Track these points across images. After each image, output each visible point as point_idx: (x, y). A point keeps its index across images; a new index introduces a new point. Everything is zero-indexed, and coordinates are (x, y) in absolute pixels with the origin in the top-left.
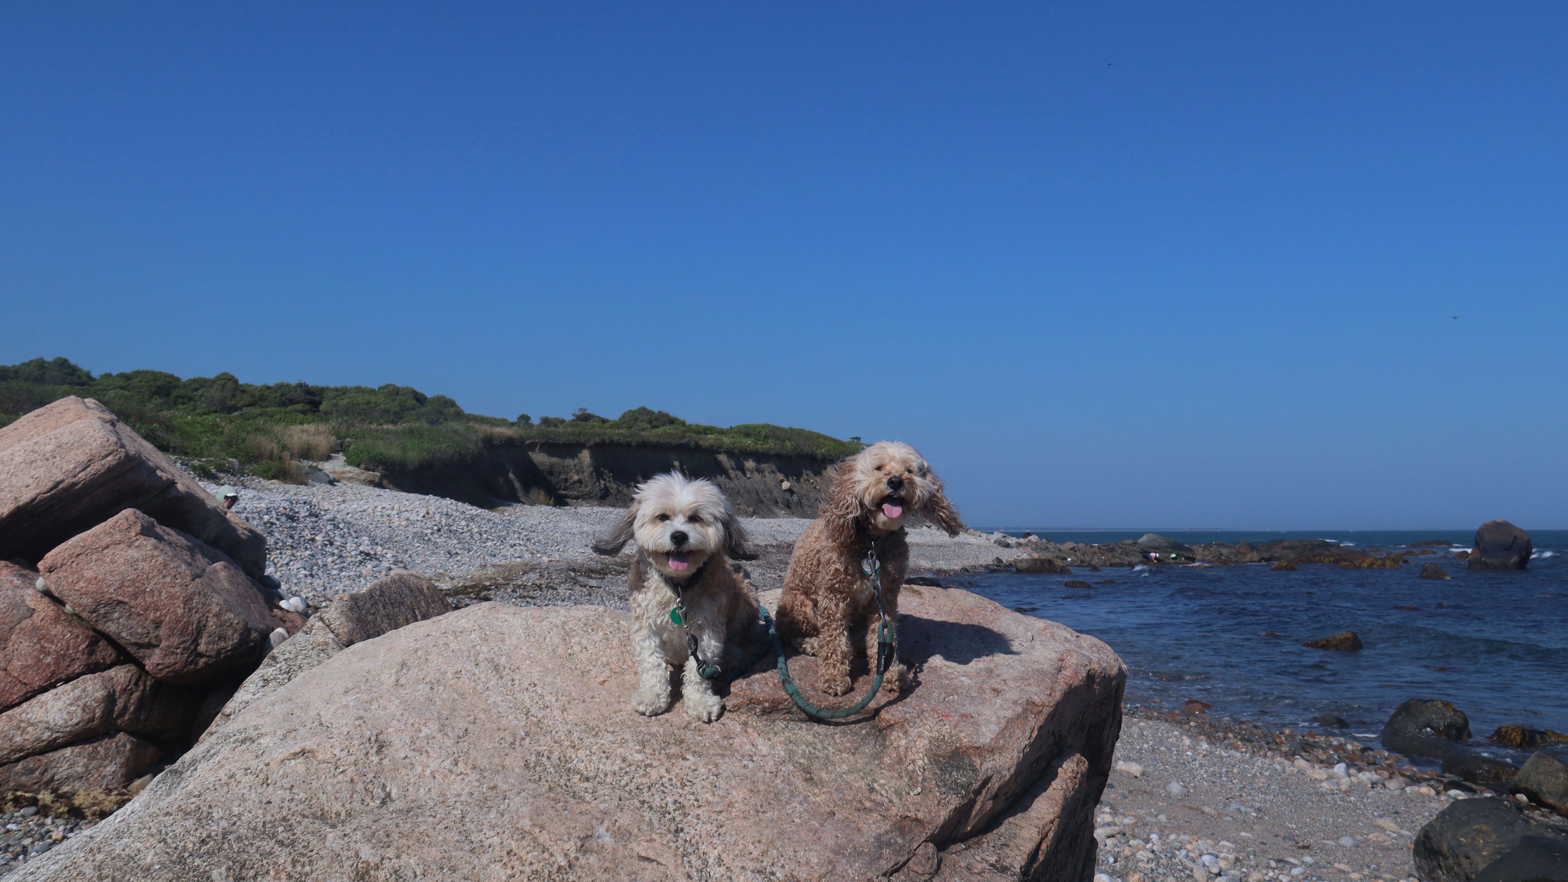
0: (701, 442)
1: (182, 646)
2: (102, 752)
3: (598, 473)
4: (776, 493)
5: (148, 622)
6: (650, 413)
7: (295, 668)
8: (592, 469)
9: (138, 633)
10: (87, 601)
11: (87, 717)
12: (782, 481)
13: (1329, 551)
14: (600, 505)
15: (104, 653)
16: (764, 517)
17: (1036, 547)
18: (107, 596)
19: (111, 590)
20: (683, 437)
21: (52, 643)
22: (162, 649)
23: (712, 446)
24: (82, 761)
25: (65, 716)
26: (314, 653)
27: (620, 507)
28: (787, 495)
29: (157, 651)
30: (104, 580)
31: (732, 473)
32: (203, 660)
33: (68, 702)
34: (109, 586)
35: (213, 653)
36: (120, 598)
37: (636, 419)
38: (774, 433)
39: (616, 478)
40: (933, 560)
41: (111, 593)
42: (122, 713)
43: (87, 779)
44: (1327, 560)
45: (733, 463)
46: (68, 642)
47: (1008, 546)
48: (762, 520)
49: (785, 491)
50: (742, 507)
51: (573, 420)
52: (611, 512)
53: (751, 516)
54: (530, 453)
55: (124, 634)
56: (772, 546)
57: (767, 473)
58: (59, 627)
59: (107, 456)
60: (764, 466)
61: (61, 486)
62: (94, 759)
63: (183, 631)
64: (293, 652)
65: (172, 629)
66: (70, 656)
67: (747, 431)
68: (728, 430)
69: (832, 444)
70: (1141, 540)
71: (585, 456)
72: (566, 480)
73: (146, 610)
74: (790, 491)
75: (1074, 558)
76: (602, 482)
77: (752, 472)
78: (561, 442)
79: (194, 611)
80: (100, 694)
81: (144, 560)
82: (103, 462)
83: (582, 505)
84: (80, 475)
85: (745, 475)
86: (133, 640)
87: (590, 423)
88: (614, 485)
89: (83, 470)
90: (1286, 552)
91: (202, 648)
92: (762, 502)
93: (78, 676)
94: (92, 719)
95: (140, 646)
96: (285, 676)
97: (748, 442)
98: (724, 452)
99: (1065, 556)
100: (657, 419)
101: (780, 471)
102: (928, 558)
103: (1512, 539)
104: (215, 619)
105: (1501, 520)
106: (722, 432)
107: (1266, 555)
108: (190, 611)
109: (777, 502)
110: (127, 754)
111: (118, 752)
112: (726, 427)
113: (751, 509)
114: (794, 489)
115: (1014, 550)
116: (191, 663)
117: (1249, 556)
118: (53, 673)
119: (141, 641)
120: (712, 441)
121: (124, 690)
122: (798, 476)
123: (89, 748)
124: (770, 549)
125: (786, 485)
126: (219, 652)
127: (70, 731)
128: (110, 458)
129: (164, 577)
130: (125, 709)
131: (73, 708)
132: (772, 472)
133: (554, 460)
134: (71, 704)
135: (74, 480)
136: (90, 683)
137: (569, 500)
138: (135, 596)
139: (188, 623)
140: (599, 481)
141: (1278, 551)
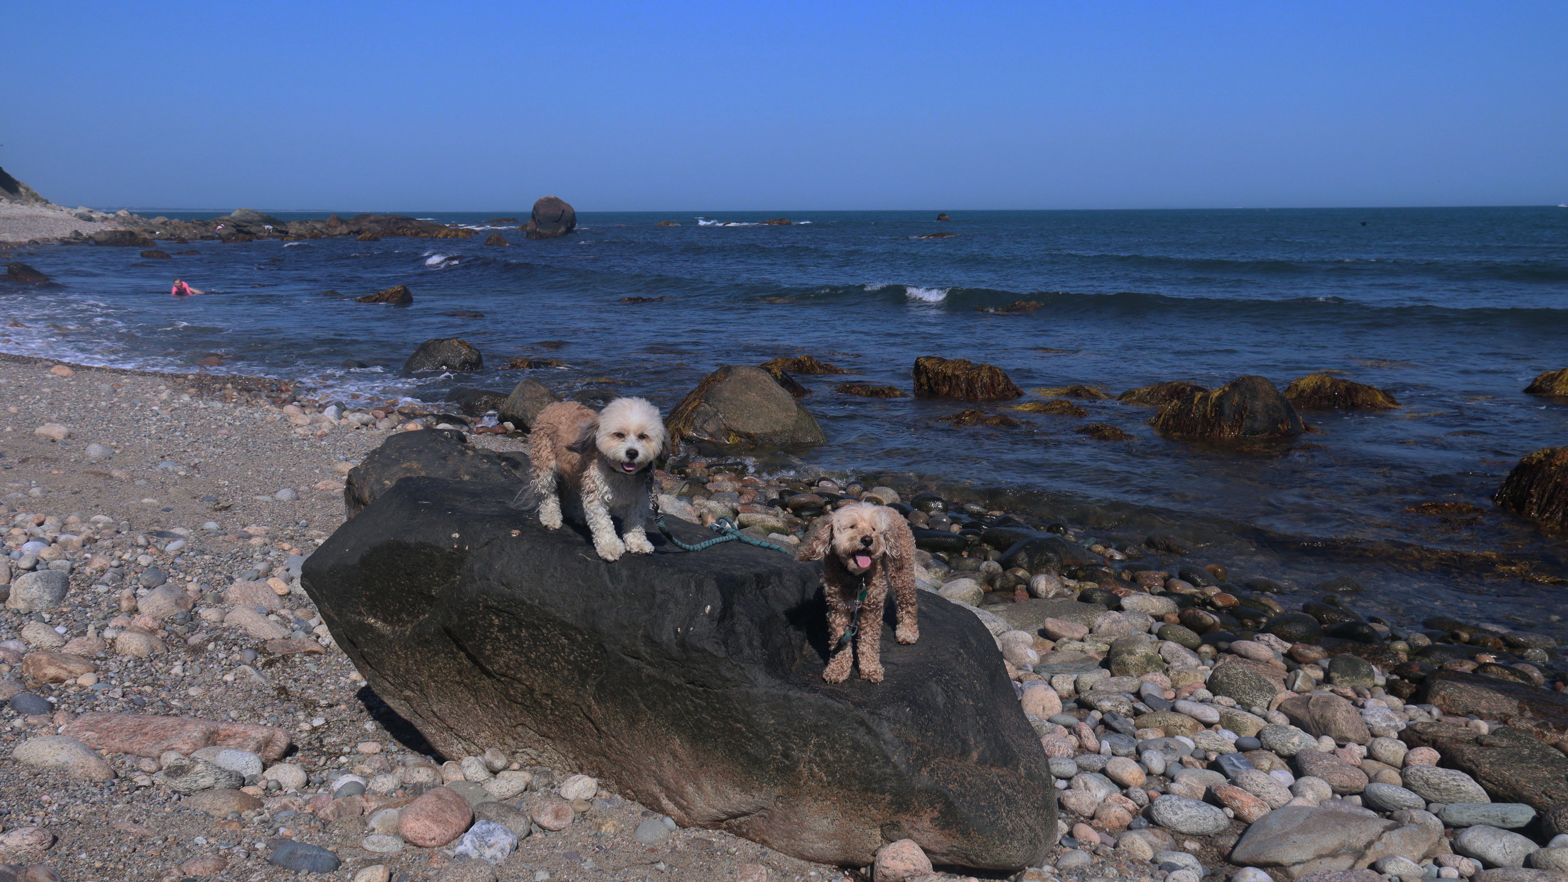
17: (123, 221)
44: (409, 232)
47: (91, 219)
75: (163, 231)
90: (372, 225)
99: (154, 229)
103: (562, 213)
105: (552, 197)
107: (355, 228)
115: (98, 223)
117: (339, 229)
141: (365, 224)
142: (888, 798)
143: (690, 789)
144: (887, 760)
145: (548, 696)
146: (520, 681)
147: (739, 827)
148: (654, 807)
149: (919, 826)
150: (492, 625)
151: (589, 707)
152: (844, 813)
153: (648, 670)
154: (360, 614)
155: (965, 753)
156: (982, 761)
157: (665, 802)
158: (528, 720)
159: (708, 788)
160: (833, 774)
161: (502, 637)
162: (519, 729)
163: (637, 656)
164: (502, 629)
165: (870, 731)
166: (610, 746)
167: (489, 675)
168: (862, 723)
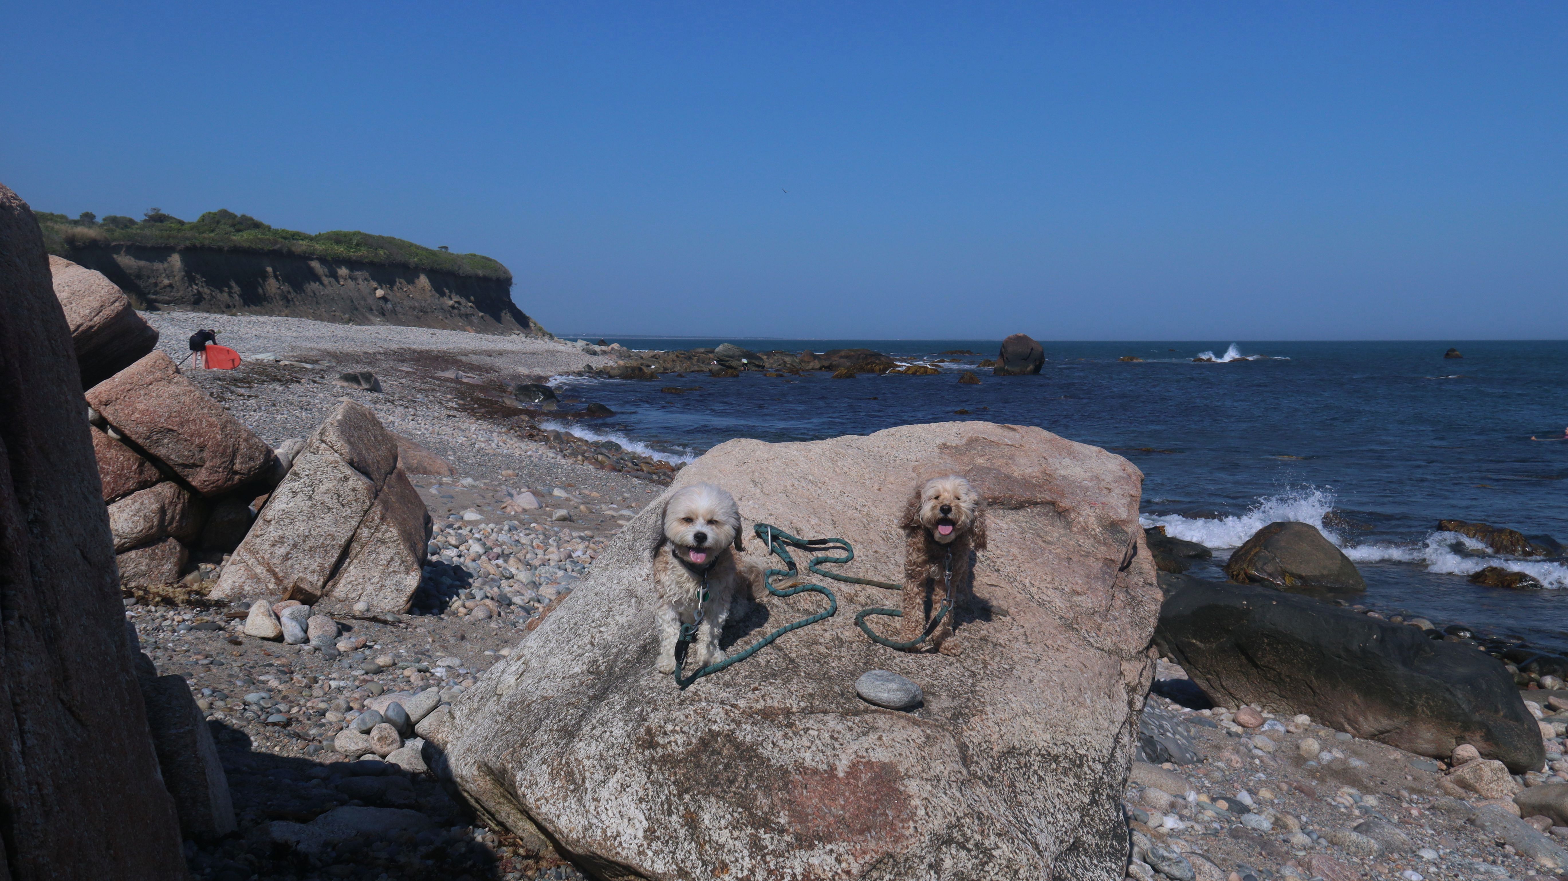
0: (293, 249)
1: (223, 466)
2: (160, 554)
3: (190, 278)
4: (370, 301)
5: (193, 446)
6: (232, 216)
7: (317, 482)
8: (183, 273)
9: (184, 456)
10: (142, 429)
11: (148, 525)
12: (376, 289)
13: (880, 360)
14: (193, 310)
15: (150, 472)
16: (360, 325)
17: (621, 356)
18: (160, 425)
19: (162, 420)
20: (276, 242)
21: (109, 464)
22: (207, 469)
23: (305, 253)
24: (145, 561)
25: (131, 525)
26: (329, 469)
27: (215, 312)
28: (381, 303)
29: (203, 470)
30: (155, 411)
31: (326, 280)
32: (237, 477)
33: (131, 513)
34: (160, 417)
35: (246, 471)
36: (170, 427)
37: (218, 222)
38: (366, 240)
39: (208, 283)
40: (529, 367)
41: (162, 423)
42: (171, 523)
43: (149, 576)
44: (877, 368)
45: (326, 270)
46: (122, 464)
47: (594, 353)
48: (359, 327)
49: (379, 298)
50: (337, 314)
51: (145, 221)
52: (207, 318)
53: (348, 322)
54: (115, 256)
55: (173, 457)
56: (380, 353)
57: (360, 281)
58: (112, 451)
59: (115, 302)
60: (358, 273)
61: (81, 329)
62: (153, 559)
63: (223, 454)
64: (312, 469)
65: (214, 452)
66: (125, 475)
67: (338, 238)
68: (316, 236)
69: (424, 253)
70: (717, 350)
71: (176, 260)
72: (156, 284)
73: (192, 436)
74: (384, 299)
75: (657, 365)
76: (195, 287)
77: (345, 279)
78: (149, 245)
79: (229, 437)
80: (155, 506)
81: (185, 395)
82: (112, 307)
83: (174, 310)
84: (95, 319)
85: (338, 282)
86: (181, 462)
87: (167, 224)
88: (207, 291)
89: (97, 314)
90: (842, 360)
91: (237, 467)
92: (357, 309)
93: (131, 492)
94: (151, 528)
95: (185, 466)
96: (309, 488)
97: (341, 249)
98: (317, 259)
99: (650, 363)
100: (240, 223)
101: (373, 279)
102: (524, 365)
103: (1029, 351)
104: (245, 443)
105: (1021, 334)
106: (311, 239)
107: (826, 363)
108: (226, 436)
109: (371, 310)
110: (178, 554)
111: (172, 554)
112: (313, 234)
113: (347, 316)
114: (389, 297)
115: (601, 358)
116: (229, 480)
117: (811, 364)
118: (113, 490)
119: (187, 462)
120: (304, 248)
121: (171, 503)
122: (392, 284)
123: (149, 550)
124: (378, 357)
125: (380, 293)
126: (250, 470)
127: (136, 537)
128: (117, 304)
129: (202, 408)
130: (173, 518)
131: (136, 518)
132: (366, 279)
133: (142, 263)
134: (134, 515)
135: (91, 323)
136: (145, 497)
137: (160, 305)
138: (182, 424)
139: (226, 447)
140: (191, 286)
141: (836, 360)
142: (1460, 724)
143: (1361, 719)
144: (1459, 706)
145: (1289, 676)
146: (1274, 670)
147: (1384, 739)
148: (1341, 729)
149: (1474, 739)
150: (1264, 642)
151: (1311, 681)
152: (1438, 730)
153: (1345, 663)
154: (1188, 638)
155: (1497, 711)
156: (1505, 716)
157: (1347, 726)
158: (1276, 690)
159: (1371, 718)
160: (1432, 712)
161: (1268, 648)
162: (1269, 694)
163: (1339, 657)
164: (1268, 645)
165: (1451, 693)
166: (1320, 700)
167: (1256, 666)
168: (1448, 690)
